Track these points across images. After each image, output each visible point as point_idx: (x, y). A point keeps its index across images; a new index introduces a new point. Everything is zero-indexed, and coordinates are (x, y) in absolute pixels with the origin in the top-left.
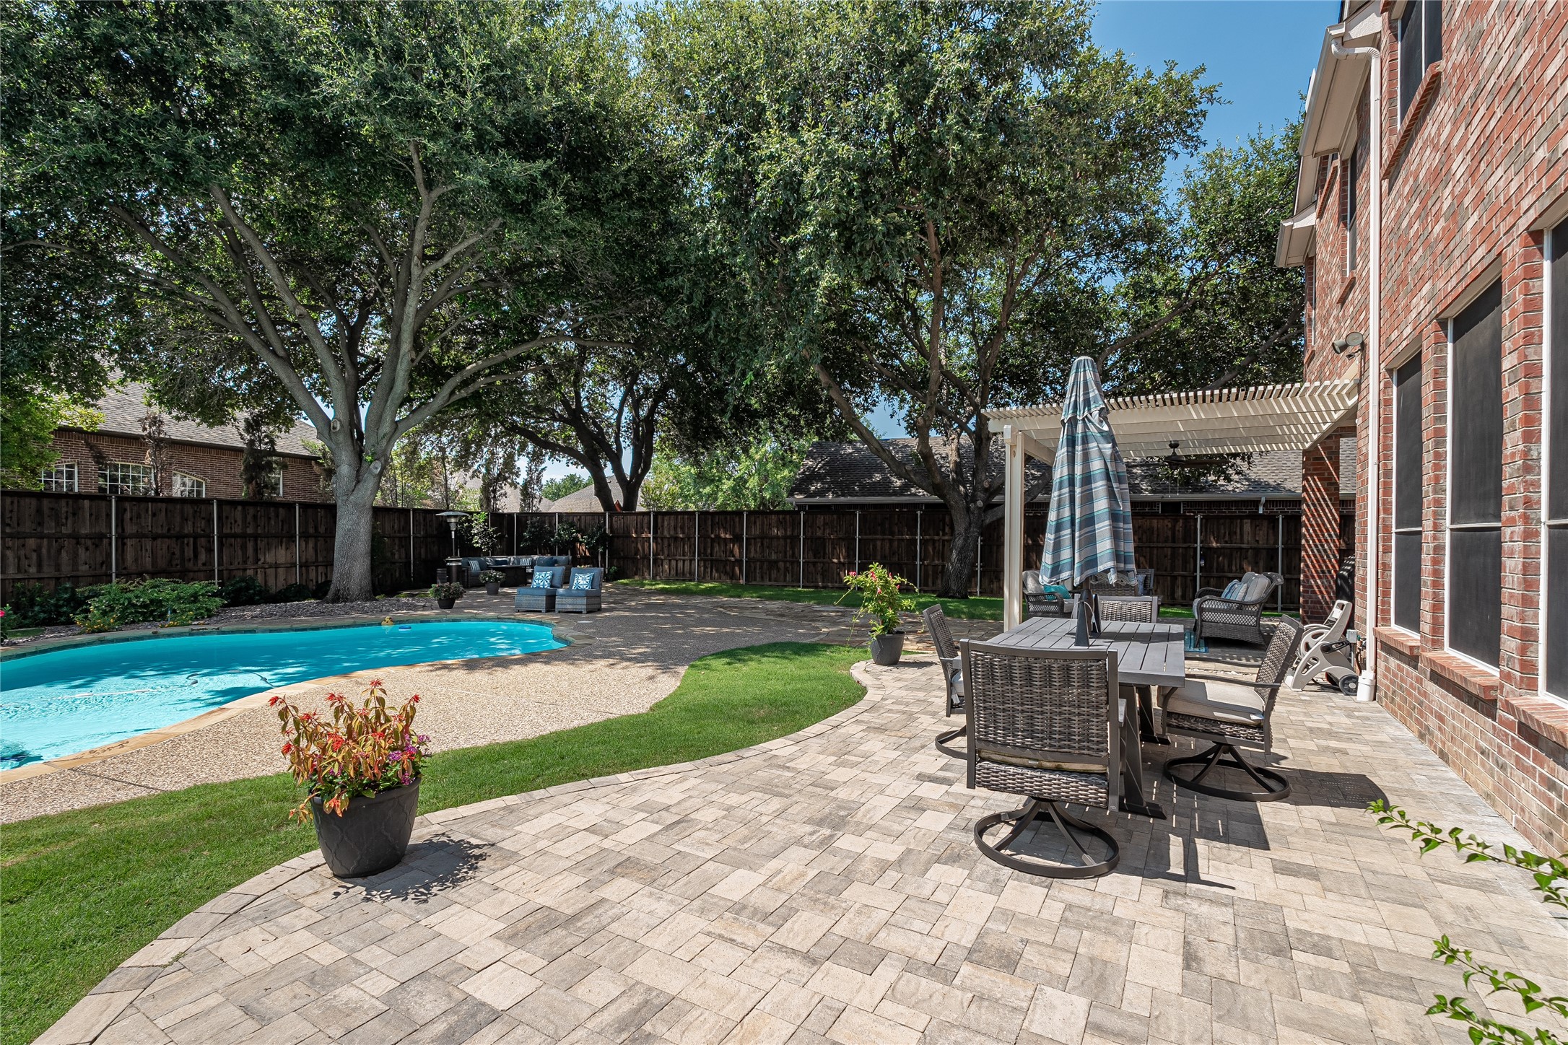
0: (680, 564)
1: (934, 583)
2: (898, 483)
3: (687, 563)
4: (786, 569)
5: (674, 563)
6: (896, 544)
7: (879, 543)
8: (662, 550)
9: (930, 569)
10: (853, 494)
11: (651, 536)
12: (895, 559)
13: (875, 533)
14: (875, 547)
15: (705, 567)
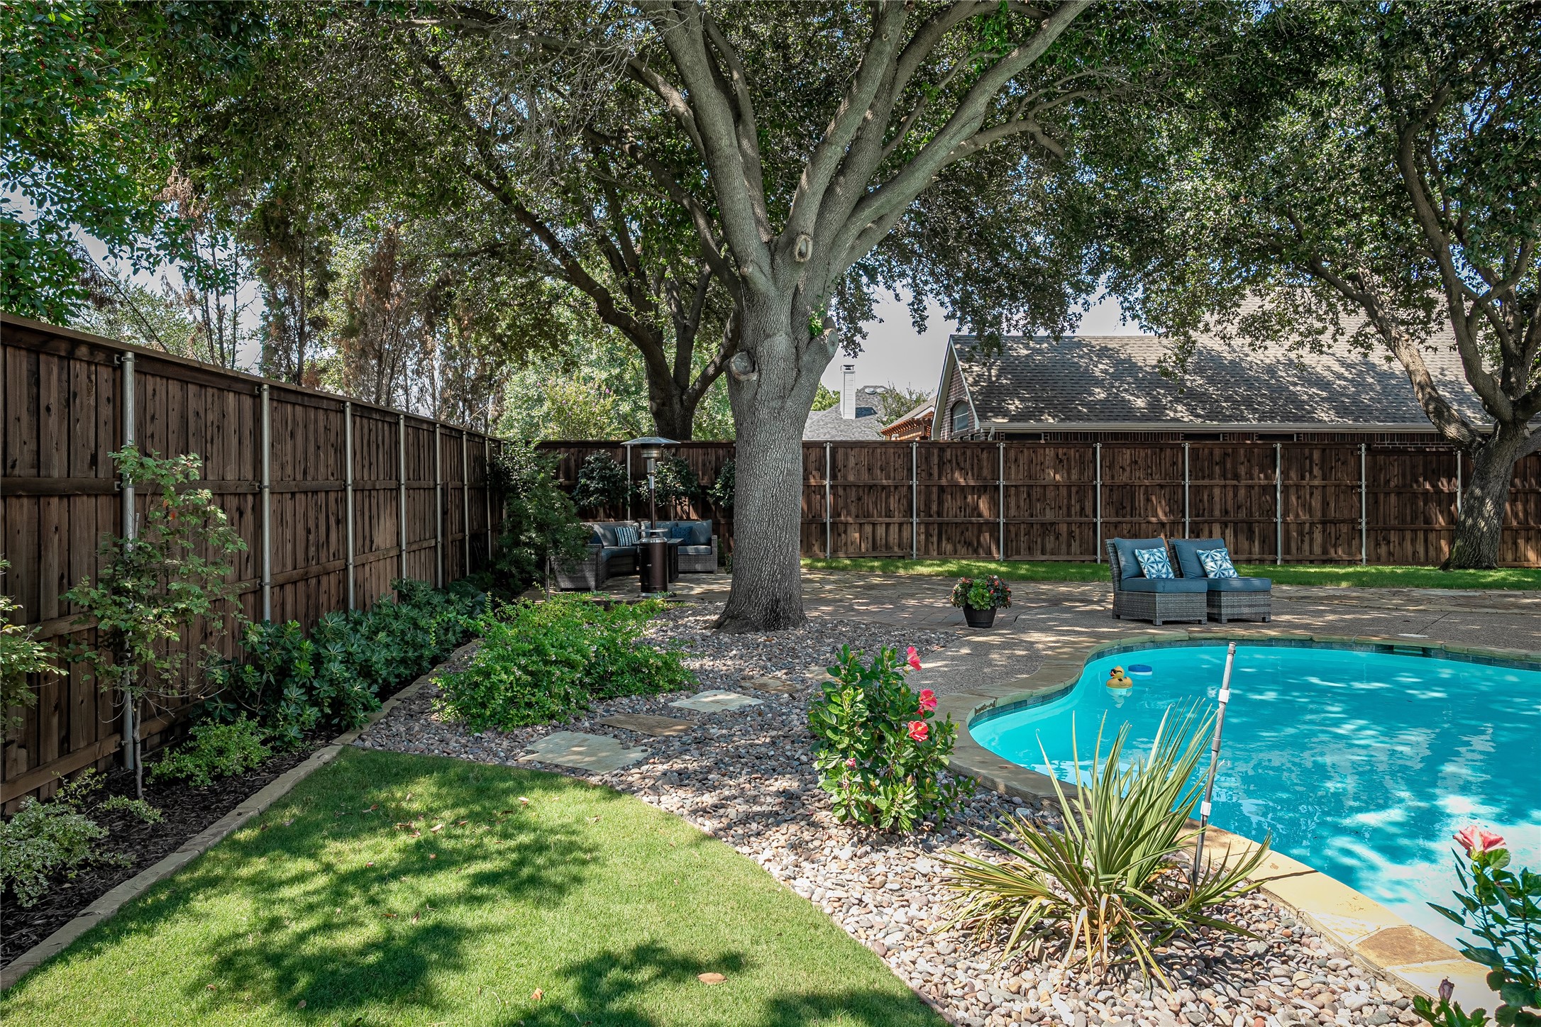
0: (881, 531)
1: (1299, 549)
2: (1140, 403)
3: (894, 530)
4: (1071, 534)
5: (868, 529)
6: (1242, 492)
7: (1217, 491)
8: (846, 506)
9: (1293, 527)
10: (1080, 417)
11: (827, 482)
12: (1242, 515)
13: (1211, 477)
14: (1211, 497)
15: (928, 535)
